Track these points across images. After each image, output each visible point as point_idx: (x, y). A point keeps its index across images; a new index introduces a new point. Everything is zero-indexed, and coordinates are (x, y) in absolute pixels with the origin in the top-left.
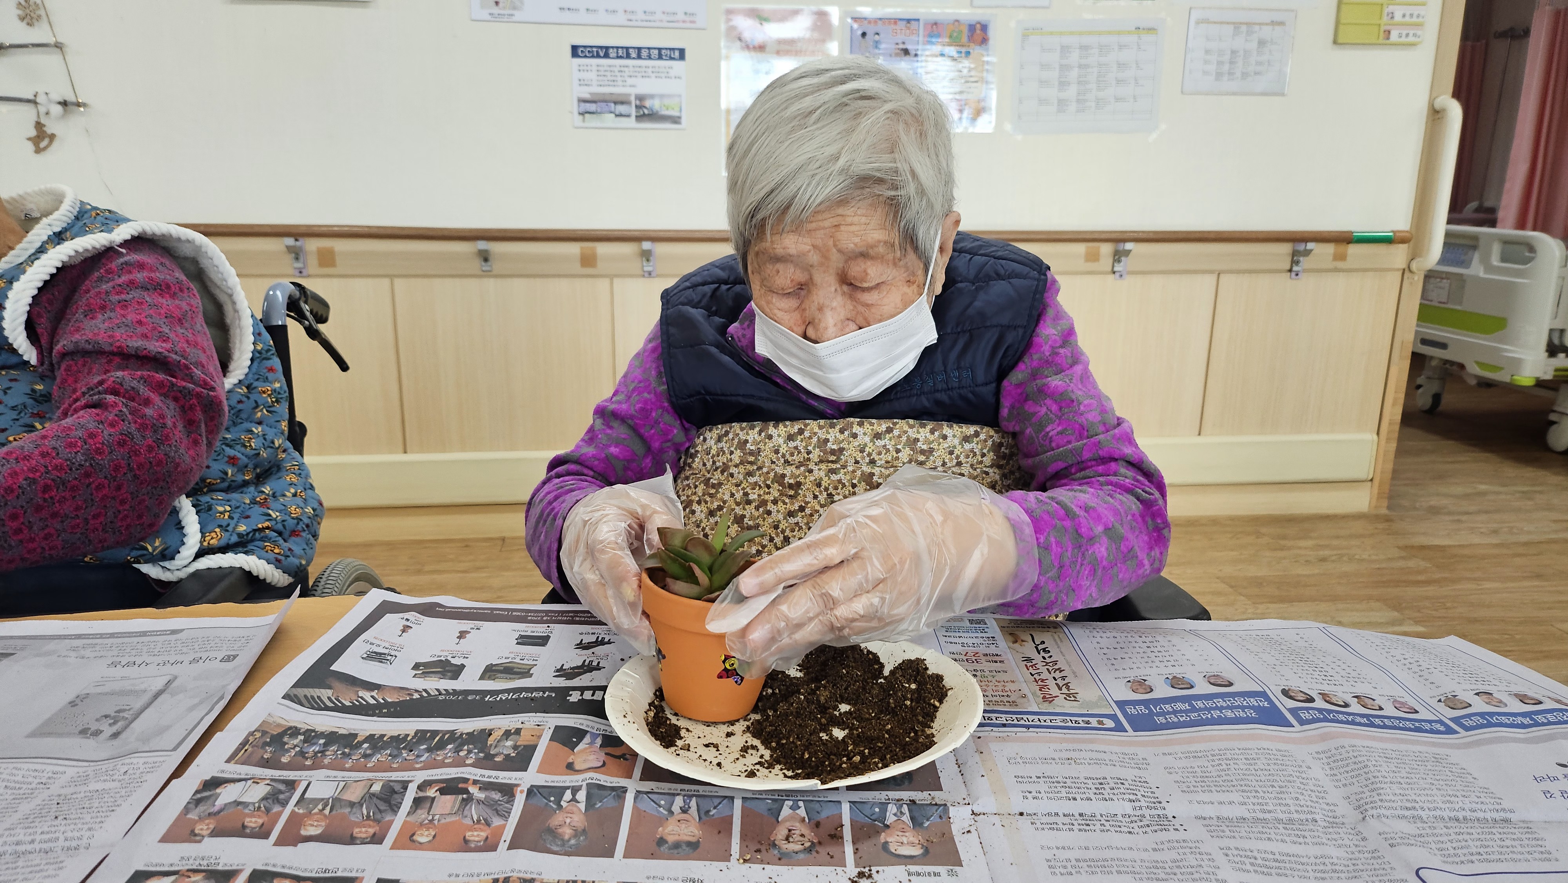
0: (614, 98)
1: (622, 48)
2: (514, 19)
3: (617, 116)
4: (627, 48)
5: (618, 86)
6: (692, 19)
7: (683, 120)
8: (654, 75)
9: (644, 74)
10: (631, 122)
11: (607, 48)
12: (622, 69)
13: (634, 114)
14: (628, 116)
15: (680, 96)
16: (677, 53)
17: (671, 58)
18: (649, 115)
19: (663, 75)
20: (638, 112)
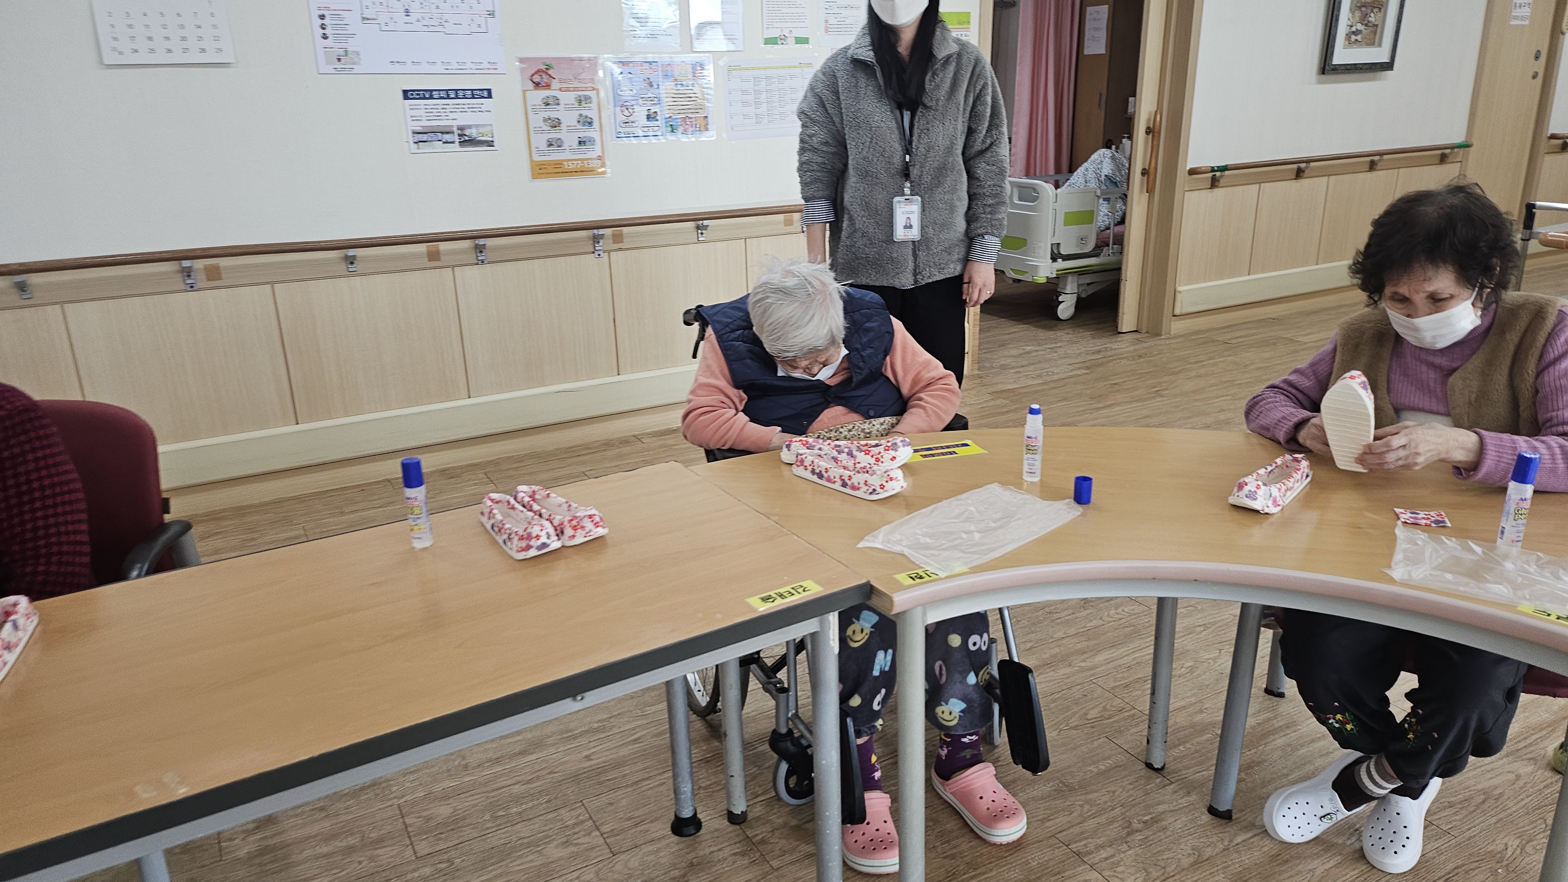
0: (441, 129)
1: (442, 90)
3: (444, 143)
4: (447, 91)
6: (494, 67)
7: (495, 144)
8: (471, 110)
9: (460, 110)
10: (456, 147)
11: (431, 91)
12: (444, 107)
13: (458, 141)
14: (453, 142)
15: (491, 125)
16: (485, 94)
17: (483, 97)
18: (469, 141)
19: (476, 110)
20: (460, 139)
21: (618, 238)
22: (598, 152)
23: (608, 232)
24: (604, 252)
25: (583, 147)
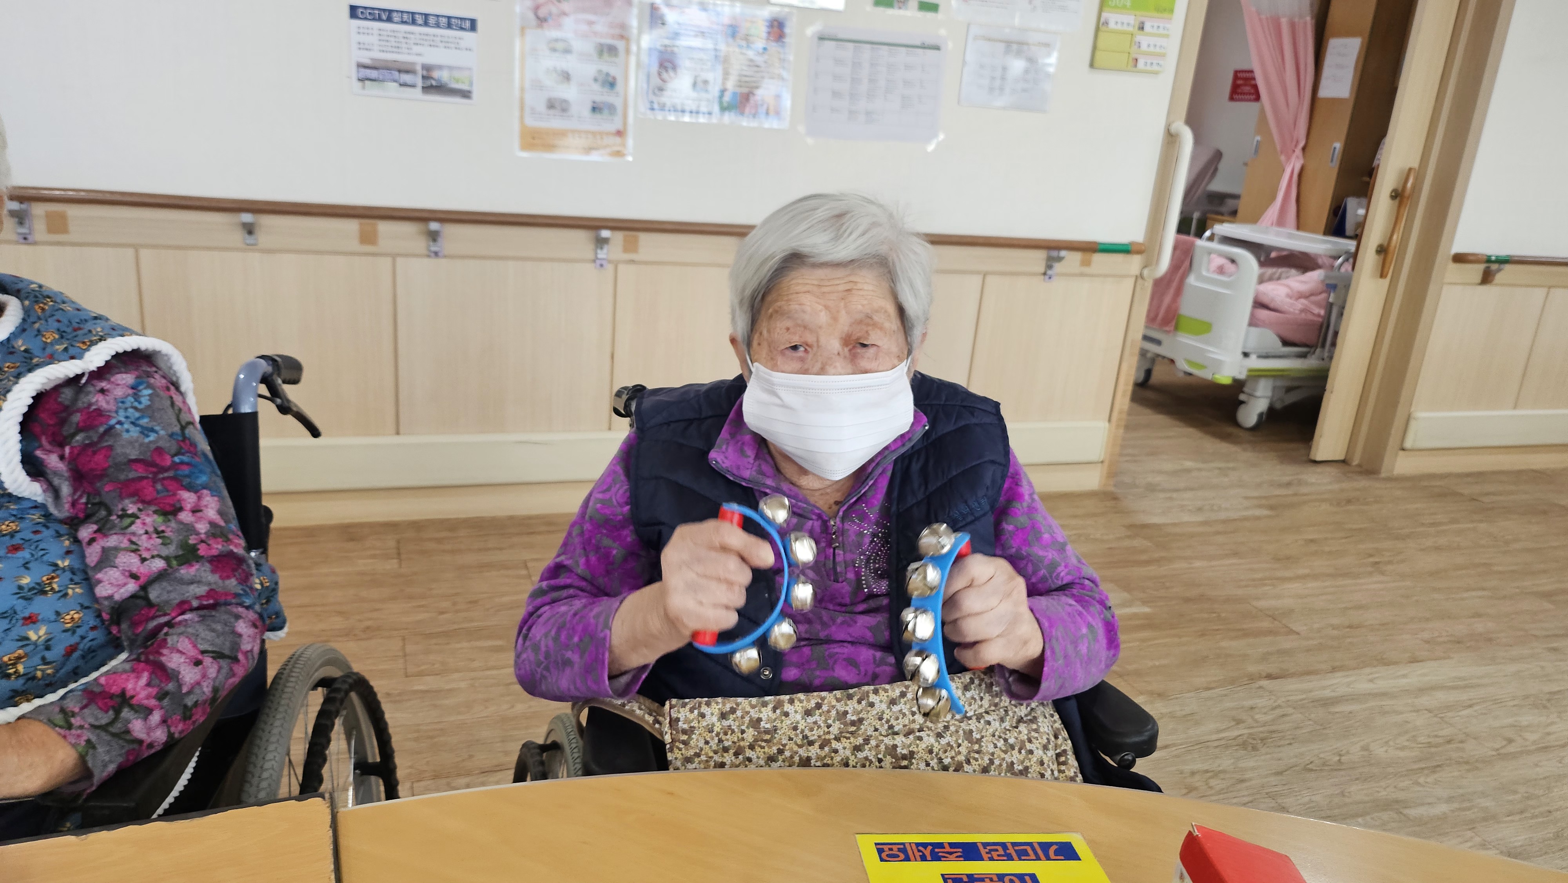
1: (407, 12)
3: (401, 85)
7: (475, 95)
8: (443, 44)
9: (432, 43)
10: (417, 92)
11: (391, 11)
12: (408, 36)
13: (420, 84)
14: (413, 86)
15: (470, 69)
16: (468, 24)
17: (462, 29)
18: (436, 87)
19: (453, 45)
20: (423, 83)
21: (631, 246)
22: (618, 125)
23: (616, 235)
24: (610, 262)
25: (598, 116)
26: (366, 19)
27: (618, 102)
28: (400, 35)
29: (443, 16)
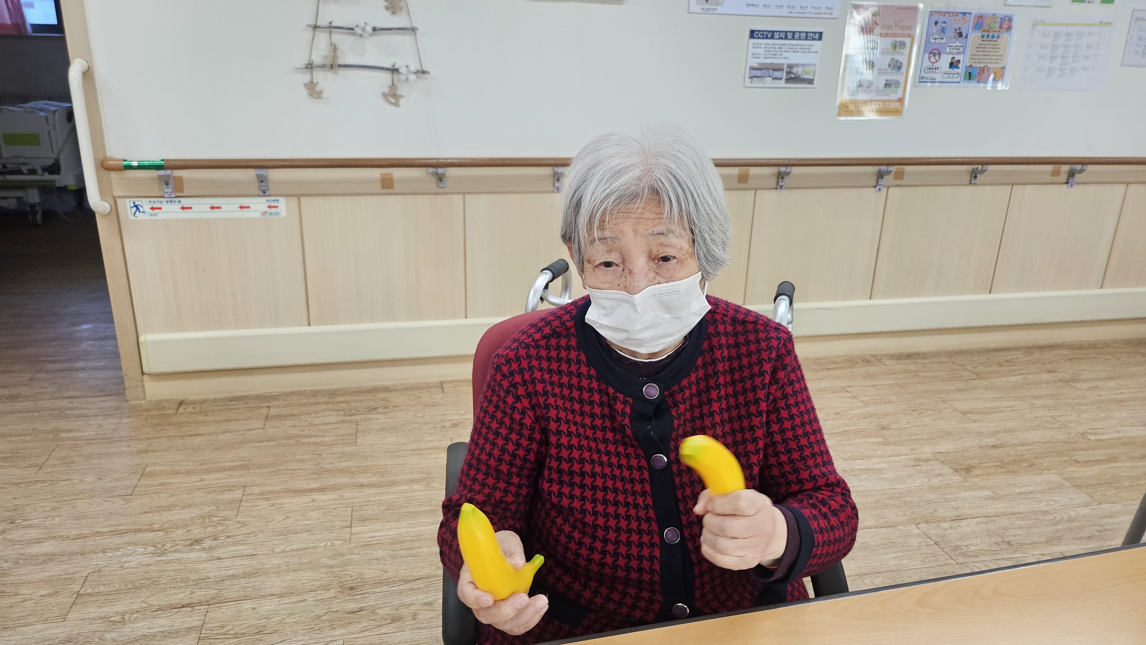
0: (773, 67)
1: (783, 32)
2: (717, 12)
3: (773, 79)
4: (786, 32)
5: (777, 58)
6: (830, 12)
7: (815, 82)
8: (800, 50)
9: (794, 50)
10: (782, 83)
11: (773, 32)
12: (781, 46)
13: (784, 77)
14: (781, 79)
15: (815, 65)
16: (817, 36)
17: (814, 39)
18: (794, 78)
19: (806, 51)
20: (787, 76)
21: (900, 175)
22: (899, 95)
23: (893, 168)
24: (885, 186)
25: (888, 89)
26: (759, 38)
27: (902, 79)
28: (777, 47)
29: (803, 32)
